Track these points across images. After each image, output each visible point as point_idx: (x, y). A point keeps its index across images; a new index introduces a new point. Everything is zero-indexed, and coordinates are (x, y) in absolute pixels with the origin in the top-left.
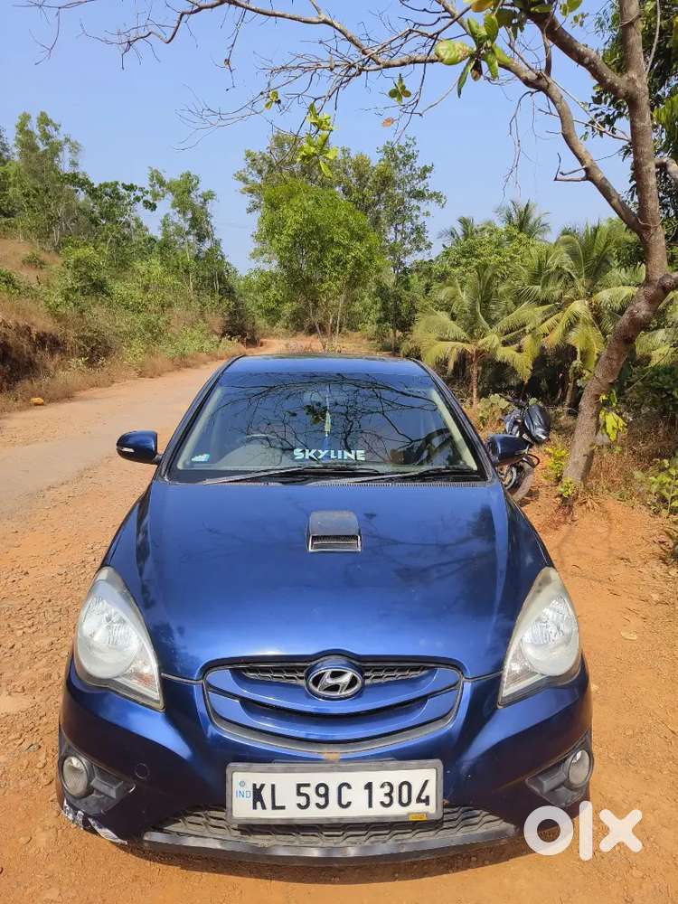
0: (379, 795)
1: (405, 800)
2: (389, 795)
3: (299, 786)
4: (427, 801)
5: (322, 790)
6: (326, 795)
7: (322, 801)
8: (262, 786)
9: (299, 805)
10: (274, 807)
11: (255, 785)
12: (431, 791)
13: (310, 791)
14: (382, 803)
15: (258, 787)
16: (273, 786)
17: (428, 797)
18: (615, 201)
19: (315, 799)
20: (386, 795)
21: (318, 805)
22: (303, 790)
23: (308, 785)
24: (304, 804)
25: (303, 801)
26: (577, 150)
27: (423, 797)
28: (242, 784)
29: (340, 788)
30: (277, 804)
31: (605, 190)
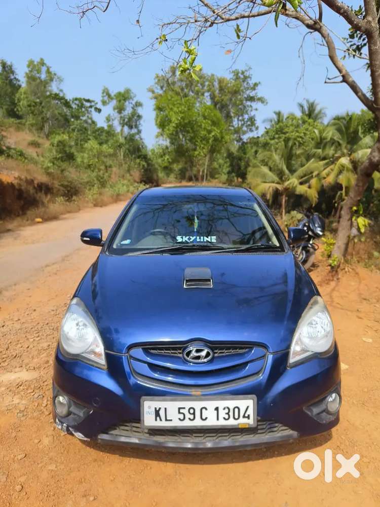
0: (223, 413)
1: (236, 416)
2: (228, 414)
3: (179, 409)
4: (248, 417)
5: (192, 411)
6: (194, 414)
7: (192, 417)
8: (160, 408)
9: (180, 419)
10: (166, 420)
11: (156, 408)
12: (251, 412)
13: (185, 411)
14: (224, 418)
15: (157, 409)
16: (166, 409)
17: (249, 415)
18: (360, 94)
19: (188, 416)
20: (226, 414)
21: (190, 419)
22: (182, 411)
23: (184, 408)
24: (182, 418)
25: (181, 417)
26: (338, 65)
27: (246, 415)
28: (150, 407)
29: (201, 410)
30: (168, 419)
31: (354, 88)
